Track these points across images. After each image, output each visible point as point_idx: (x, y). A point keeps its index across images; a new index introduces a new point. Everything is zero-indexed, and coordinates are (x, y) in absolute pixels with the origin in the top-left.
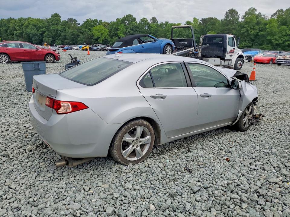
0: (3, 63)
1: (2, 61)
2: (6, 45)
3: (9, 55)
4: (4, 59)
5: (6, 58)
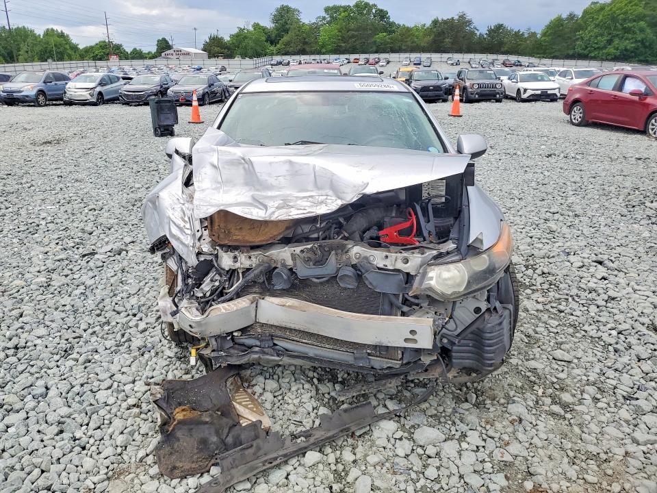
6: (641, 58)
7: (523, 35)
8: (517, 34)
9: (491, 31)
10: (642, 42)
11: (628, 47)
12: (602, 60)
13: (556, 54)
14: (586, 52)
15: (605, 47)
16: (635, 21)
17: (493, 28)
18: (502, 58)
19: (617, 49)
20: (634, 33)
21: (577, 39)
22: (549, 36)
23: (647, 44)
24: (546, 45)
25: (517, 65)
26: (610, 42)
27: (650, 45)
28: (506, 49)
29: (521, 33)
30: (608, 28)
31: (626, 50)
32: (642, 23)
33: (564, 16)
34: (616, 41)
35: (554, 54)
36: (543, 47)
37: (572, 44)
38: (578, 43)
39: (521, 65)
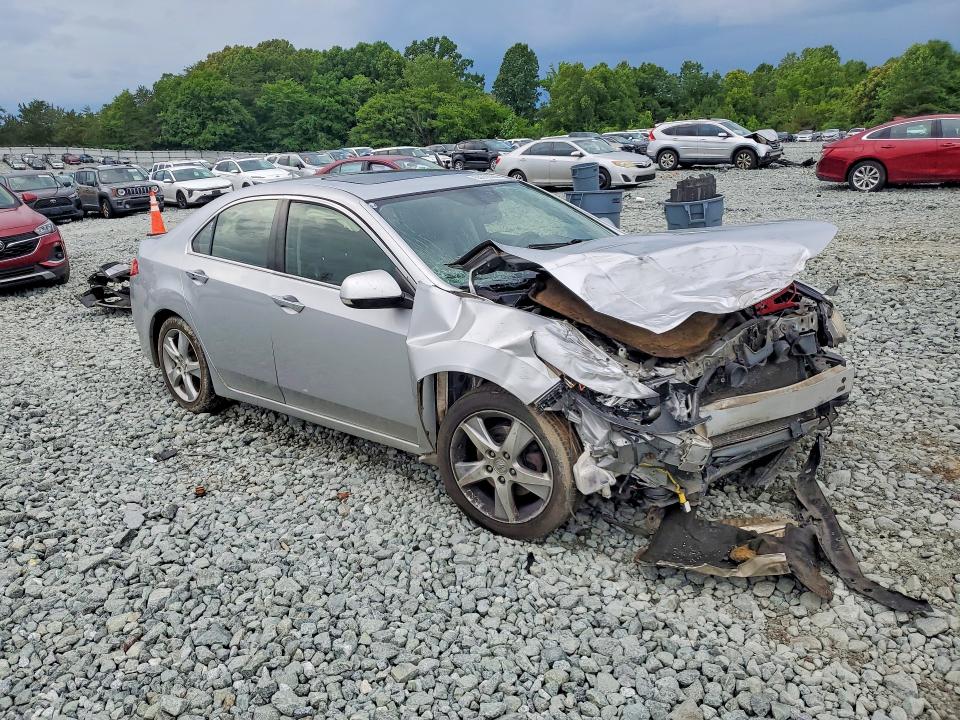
0: (860, 190)
1: (861, 185)
2: (886, 134)
3: (885, 163)
4: (866, 178)
5: (876, 173)
6: (246, 145)
7: (80, 116)
8: (71, 115)
9: (25, 111)
10: (241, 124)
11: (228, 132)
12: (201, 149)
13: (140, 143)
14: (177, 139)
15: (199, 133)
16: (224, 99)
17: (27, 107)
18: (59, 151)
19: (215, 134)
20: (228, 113)
21: (160, 123)
22: (120, 118)
23: (248, 127)
24: (122, 132)
25: (87, 162)
26: (203, 125)
27: (251, 127)
28: (60, 138)
29: (77, 114)
30: (194, 108)
31: (225, 135)
32: (235, 102)
33: (133, 92)
34: (210, 124)
35: (136, 144)
36: (118, 135)
37: (155, 130)
38: (163, 127)
39: (92, 162)
